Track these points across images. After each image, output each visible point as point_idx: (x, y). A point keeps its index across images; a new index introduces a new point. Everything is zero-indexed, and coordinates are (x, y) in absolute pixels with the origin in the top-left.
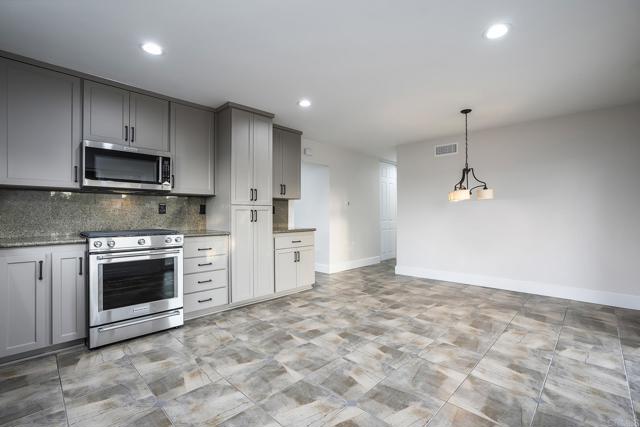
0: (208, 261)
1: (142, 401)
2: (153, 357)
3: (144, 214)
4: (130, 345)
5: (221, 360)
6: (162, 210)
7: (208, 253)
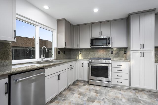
0: (121, 69)
1: (84, 100)
2: (96, 92)
3: (107, 54)
4: (96, 87)
5: (108, 103)
6: (112, 53)
7: (121, 67)
